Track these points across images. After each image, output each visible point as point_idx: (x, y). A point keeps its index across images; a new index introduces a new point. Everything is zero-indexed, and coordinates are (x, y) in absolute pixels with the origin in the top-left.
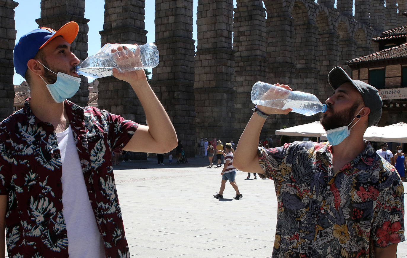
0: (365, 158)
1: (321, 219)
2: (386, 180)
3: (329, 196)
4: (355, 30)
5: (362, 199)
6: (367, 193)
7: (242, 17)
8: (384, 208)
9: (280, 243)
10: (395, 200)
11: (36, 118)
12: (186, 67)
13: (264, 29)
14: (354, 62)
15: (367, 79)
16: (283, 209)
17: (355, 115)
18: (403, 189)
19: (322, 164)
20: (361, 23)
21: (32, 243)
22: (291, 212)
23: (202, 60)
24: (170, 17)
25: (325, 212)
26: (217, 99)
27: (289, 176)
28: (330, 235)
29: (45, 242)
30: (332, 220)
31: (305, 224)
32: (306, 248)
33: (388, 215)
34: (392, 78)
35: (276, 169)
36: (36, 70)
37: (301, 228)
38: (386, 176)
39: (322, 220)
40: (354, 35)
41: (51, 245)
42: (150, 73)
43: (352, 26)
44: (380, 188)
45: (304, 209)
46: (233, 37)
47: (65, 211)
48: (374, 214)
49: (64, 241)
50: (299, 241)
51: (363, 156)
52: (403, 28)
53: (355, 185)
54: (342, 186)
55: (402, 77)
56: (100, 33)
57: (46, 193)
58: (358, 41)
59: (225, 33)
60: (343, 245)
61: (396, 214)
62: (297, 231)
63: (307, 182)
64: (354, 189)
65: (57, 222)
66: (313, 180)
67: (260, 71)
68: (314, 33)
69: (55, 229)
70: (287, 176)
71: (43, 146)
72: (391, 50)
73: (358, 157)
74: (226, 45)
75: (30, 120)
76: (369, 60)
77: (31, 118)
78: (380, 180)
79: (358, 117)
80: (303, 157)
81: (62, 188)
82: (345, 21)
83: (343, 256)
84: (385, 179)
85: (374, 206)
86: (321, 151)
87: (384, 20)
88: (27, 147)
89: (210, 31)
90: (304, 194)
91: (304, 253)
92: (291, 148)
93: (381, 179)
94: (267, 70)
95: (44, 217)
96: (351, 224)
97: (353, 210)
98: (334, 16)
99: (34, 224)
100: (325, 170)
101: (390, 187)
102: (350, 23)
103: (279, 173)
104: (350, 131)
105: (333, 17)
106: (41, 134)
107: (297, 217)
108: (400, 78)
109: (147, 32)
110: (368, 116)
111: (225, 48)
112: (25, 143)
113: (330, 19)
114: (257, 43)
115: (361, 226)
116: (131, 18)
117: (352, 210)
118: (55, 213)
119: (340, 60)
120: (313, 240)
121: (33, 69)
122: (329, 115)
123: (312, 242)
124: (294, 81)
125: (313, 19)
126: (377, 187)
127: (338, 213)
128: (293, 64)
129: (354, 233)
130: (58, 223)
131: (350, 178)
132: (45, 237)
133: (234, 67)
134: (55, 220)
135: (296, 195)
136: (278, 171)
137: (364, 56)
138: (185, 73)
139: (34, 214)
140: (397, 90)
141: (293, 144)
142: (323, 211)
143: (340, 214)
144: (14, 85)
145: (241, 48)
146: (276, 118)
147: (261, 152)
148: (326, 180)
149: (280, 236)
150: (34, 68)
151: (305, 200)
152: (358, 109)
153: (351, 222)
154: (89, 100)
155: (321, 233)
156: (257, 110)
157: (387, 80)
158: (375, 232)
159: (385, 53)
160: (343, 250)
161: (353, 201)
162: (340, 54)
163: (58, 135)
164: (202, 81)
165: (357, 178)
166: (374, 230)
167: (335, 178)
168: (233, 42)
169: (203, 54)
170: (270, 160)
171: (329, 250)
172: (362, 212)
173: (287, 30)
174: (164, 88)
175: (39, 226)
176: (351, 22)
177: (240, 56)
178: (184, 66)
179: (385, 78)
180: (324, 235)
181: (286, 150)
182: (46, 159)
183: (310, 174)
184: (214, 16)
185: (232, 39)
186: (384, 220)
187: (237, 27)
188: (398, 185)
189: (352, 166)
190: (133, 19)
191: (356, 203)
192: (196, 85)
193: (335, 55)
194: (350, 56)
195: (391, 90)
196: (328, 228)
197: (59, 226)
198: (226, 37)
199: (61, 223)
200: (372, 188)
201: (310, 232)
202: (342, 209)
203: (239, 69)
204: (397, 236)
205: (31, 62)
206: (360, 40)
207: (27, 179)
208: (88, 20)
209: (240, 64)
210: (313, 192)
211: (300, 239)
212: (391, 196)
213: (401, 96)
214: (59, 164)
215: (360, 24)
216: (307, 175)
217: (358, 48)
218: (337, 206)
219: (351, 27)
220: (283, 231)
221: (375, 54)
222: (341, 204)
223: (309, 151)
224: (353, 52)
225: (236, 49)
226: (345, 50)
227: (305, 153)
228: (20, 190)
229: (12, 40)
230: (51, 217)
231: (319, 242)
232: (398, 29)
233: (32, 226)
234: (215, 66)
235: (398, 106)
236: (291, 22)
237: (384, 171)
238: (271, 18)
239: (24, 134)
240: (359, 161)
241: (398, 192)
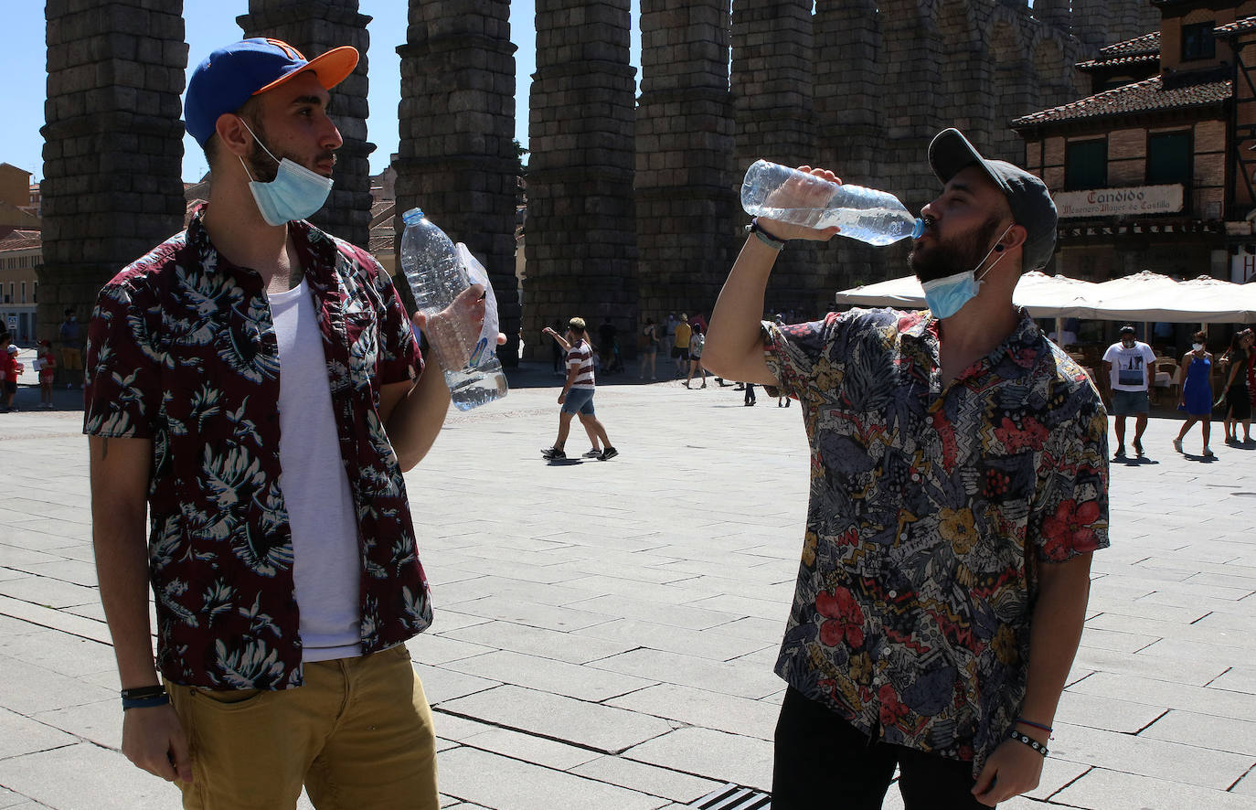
0: (1017, 351)
1: (911, 496)
2: (1065, 401)
3: (930, 439)
4: (1034, 42)
5: (1009, 449)
6: (1018, 433)
7: (753, 9)
8: (1060, 469)
9: (816, 551)
10: (1087, 451)
11: (220, 258)
12: (613, 136)
13: (808, 41)
14: (1031, 122)
15: (1063, 163)
16: (822, 471)
17: (991, 244)
18: (1105, 423)
19: (915, 365)
20: (1049, 25)
21: (207, 556)
22: (843, 478)
23: (652, 118)
24: (572, 10)
25: (921, 478)
26: (691, 215)
27: (837, 392)
28: (932, 534)
29: (241, 552)
30: (936, 498)
31: (873, 506)
32: (876, 564)
33: (1070, 485)
34: (1123, 163)
35: (807, 375)
36: (234, 141)
37: (866, 516)
38: (1065, 392)
39: (915, 497)
40: (1031, 54)
41: (253, 559)
42: (524, 151)
43: (1026, 31)
44: (1052, 422)
45: (871, 473)
46: (731, 61)
47: (287, 480)
48: (1036, 483)
49: (285, 551)
50: (860, 547)
51: (1012, 344)
52: (1152, 37)
53: (991, 415)
54: (961, 417)
55: (1148, 158)
56: (399, 50)
57: (242, 438)
58: (1041, 70)
59: (712, 50)
60: (961, 557)
61: (1089, 482)
62: (854, 524)
63: (880, 407)
64: (989, 425)
65: (267, 507)
66: (893, 402)
67: (798, 144)
68: (931, 51)
69: (264, 522)
70: (832, 393)
71: (237, 324)
72: (1122, 91)
73: (1000, 348)
74: (713, 80)
75: (206, 262)
76: (1069, 116)
77: (208, 256)
78: (1051, 401)
79: (999, 249)
80: (872, 348)
81: (281, 425)
82: (1010, 21)
83: (960, 582)
84: (1061, 399)
85: (1037, 465)
86: (912, 334)
87: (1105, 17)
88: (199, 327)
89: (673, 45)
90: (873, 434)
91: (871, 576)
92: (842, 325)
93: (1053, 400)
94: (815, 142)
95: (238, 493)
96: (982, 508)
97: (988, 473)
98: (983, 8)
99: (214, 511)
100: (923, 378)
101: (1075, 420)
102: (1021, 26)
103: (812, 383)
104: (979, 283)
105: (979, 10)
106: (232, 294)
107: (854, 491)
108: (1143, 162)
109: (515, 48)
110: (1023, 246)
111: (712, 87)
112: (193, 316)
113: (971, 15)
114: (792, 74)
115: (1006, 511)
116: (475, 12)
117: (983, 475)
118: (264, 486)
119: (996, 117)
120: (892, 546)
121: (228, 138)
122: (929, 244)
123: (891, 550)
124: (883, 169)
125: (929, 16)
126: (1043, 419)
127: (951, 481)
128: (880, 127)
129: (989, 529)
130: (271, 508)
131: (979, 398)
132: (240, 541)
133: (735, 135)
134: (264, 502)
135: (852, 438)
136: (811, 379)
137: (1057, 108)
138: (612, 149)
139: (215, 487)
140: (1136, 191)
141: (847, 315)
142: (915, 478)
143: (955, 483)
144: (184, 181)
145: (750, 89)
146: (837, 262)
147: (771, 333)
148: (925, 404)
149: (815, 536)
150: (231, 137)
151: (875, 452)
152: (998, 230)
153: (981, 502)
154: (372, 219)
155: (911, 529)
156: (756, 228)
157: (1111, 167)
158: (1040, 527)
159: (1107, 99)
160: (963, 568)
161: (987, 453)
162: (997, 101)
163: (272, 297)
164: (654, 170)
165: (997, 397)
166: (1036, 521)
167: (945, 398)
168: (730, 73)
169: (656, 103)
170: (791, 353)
171: (929, 570)
172: (1007, 479)
173: (865, 42)
174: (559, 189)
175: (225, 515)
176: (1024, 23)
177: (750, 107)
178: (608, 132)
179: (1106, 161)
180: (918, 533)
181: (830, 330)
182: (243, 355)
183: (887, 388)
184: (682, 7)
185: (729, 66)
186: (1061, 497)
187: (741, 35)
188: (1093, 415)
189: (984, 369)
190: (480, 15)
191: (994, 457)
192: (641, 179)
193: (984, 105)
194: (1021, 108)
195: (1122, 191)
196: (928, 518)
197: (273, 516)
198: (712, 61)
199: (278, 508)
200: (1032, 422)
201: (885, 527)
202: (960, 470)
203: (745, 139)
204: (1090, 534)
205: (226, 119)
206: (1045, 67)
207: (197, 403)
208: (369, 19)
209: (748, 128)
210: (894, 432)
211: (861, 544)
212: (1078, 441)
213: (1146, 206)
214: (275, 368)
215: (1046, 28)
216: (880, 390)
217: (1042, 86)
218: (949, 463)
219: (1023, 35)
220: (823, 523)
221: (1081, 103)
222: (957, 460)
223: (885, 333)
224: (1029, 97)
225: (739, 89)
226: (1011, 93)
227: (876, 336)
228: (178, 428)
229: (176, 70)
230: (255, 494)
231: (906, 550)
232: (1141, 40)
233: (209, 515)
234: (686, 132)
235: (1138, 230)
236: (875, 22)
237: (1060, 381)
238: (825, 12)
239: (192, 294)
240: (1001, 356)
241: (1094, 431)
